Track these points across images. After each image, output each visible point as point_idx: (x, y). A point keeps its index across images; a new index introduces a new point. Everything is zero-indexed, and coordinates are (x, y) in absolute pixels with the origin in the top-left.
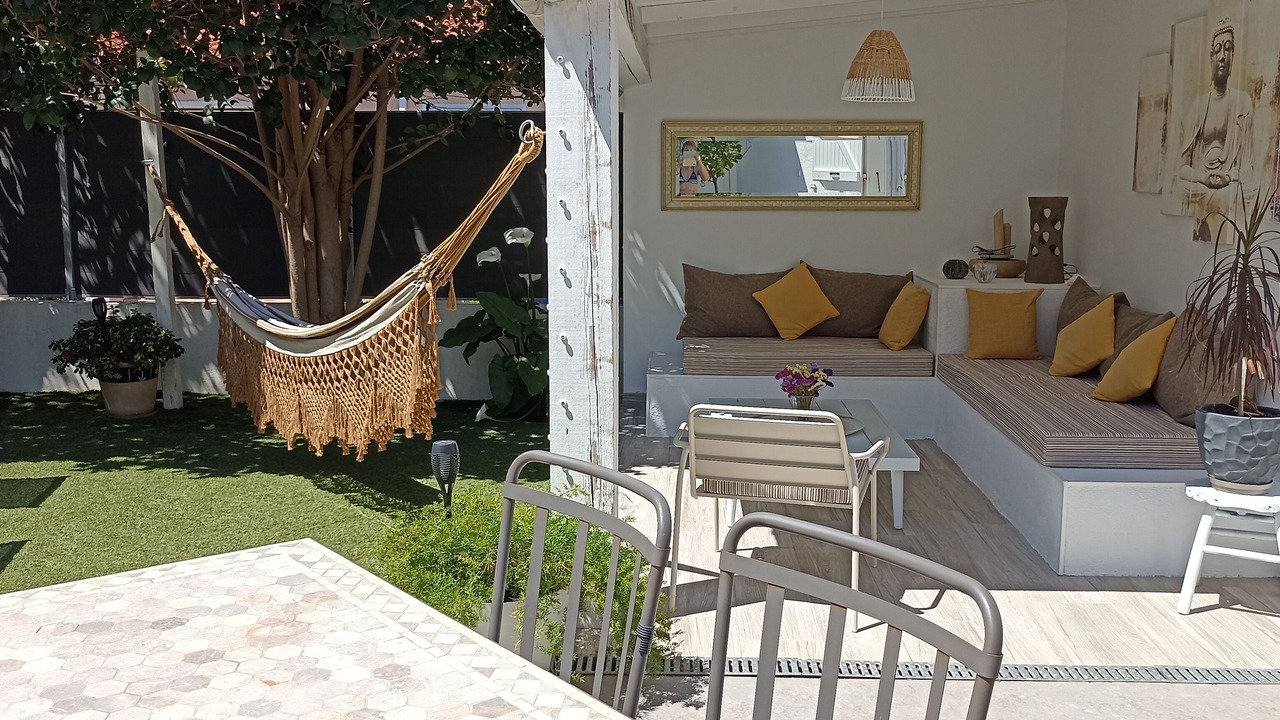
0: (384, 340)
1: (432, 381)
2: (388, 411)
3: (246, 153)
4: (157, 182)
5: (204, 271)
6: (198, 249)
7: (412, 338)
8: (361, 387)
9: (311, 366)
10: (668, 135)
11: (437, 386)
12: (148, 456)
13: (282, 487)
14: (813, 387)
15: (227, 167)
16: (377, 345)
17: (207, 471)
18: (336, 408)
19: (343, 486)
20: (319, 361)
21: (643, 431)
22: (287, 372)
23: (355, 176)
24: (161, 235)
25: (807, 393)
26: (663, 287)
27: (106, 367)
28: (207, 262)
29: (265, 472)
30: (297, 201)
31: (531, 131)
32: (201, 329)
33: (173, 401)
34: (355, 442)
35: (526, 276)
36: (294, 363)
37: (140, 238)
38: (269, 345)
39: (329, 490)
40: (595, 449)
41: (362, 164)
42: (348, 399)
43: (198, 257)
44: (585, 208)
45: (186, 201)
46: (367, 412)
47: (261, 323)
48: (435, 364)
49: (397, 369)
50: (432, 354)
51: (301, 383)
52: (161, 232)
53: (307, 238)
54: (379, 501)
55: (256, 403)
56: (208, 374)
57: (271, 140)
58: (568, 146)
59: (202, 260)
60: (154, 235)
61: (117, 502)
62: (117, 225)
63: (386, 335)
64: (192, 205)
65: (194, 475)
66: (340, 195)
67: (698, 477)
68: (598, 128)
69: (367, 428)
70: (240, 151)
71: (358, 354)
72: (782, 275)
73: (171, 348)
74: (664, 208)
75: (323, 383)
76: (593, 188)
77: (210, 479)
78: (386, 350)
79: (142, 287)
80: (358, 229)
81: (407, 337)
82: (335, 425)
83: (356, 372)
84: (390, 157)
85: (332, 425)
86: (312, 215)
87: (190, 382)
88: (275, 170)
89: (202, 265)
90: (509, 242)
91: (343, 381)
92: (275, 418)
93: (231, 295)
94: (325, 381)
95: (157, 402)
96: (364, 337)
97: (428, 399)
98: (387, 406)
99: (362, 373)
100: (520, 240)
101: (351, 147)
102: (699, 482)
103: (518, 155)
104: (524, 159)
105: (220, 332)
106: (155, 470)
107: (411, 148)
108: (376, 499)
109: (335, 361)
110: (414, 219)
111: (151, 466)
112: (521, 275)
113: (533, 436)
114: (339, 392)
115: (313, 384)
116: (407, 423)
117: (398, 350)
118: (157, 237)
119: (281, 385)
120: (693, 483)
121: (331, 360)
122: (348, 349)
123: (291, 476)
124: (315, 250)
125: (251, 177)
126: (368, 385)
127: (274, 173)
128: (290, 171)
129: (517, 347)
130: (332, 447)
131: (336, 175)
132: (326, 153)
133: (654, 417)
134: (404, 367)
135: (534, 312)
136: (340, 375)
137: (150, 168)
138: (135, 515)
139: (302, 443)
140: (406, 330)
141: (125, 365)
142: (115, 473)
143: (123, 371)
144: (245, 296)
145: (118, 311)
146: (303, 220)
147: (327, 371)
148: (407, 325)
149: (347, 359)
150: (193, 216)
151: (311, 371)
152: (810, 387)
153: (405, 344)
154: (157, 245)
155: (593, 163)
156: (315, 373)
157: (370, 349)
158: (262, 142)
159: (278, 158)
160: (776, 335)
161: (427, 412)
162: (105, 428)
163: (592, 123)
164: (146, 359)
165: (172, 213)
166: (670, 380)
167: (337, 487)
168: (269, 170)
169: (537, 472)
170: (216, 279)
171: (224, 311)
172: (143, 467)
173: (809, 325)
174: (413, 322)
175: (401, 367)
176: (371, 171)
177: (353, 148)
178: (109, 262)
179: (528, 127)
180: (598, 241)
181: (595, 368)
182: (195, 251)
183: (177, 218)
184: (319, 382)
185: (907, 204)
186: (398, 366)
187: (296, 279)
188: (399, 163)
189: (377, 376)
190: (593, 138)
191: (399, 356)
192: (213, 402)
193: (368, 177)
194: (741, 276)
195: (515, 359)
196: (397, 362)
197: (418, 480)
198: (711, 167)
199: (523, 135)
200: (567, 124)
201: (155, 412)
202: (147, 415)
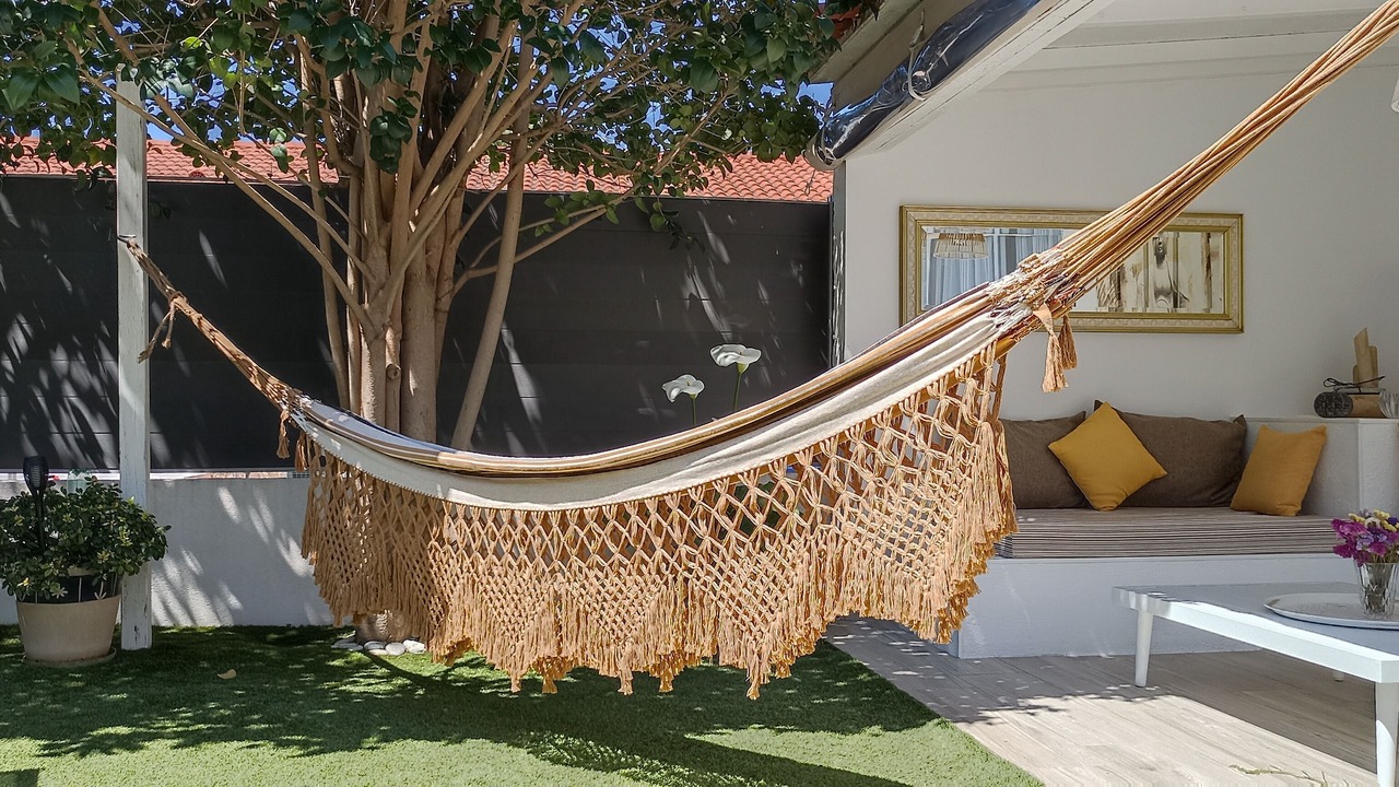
10: (910, 224)
17: (309, 743)
33: (139, 636)
34: (741, 660)
53: (391, 362)
66: (437, 297)
72: (1077, 420)
86: (399, 326)
95: (114, 638)
101: (457, 227)
124: (400, 380)
126: (795, 541)
131: (434, 267)
134: (930, 492)
160: (1086, 505)
165: (187, 309)
173: (1131, 489)
175: (919, 493)
177: (461, 228)
185: (1227, 324)
189: (829, 520)
196: (905, 484)
201: (113, 655)
202: (100, 660)
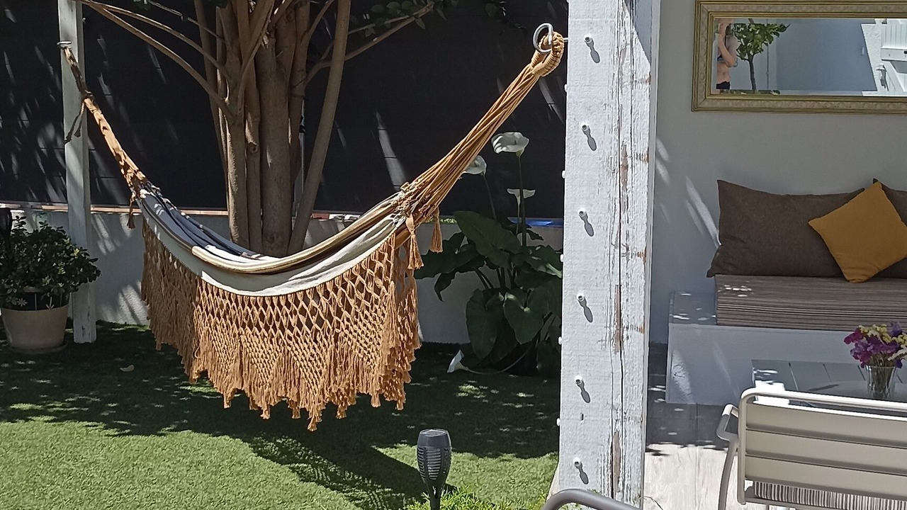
0: (350, 284)
1: (408, 338)
2: (350, 370)
3: (181, 36)
4: (74, 69)
5: (128, 180)
6: (122, 153)
7: (386, 284)
8: (318, 339)
9: (258, 308)
10: (704, 16)
11: (414, 344)
12: (58, 404)
13: (216, 452)
14: (894, 356)
15: (158, 53)
16: (341, 289)
17: (126, 427)
18: (288, 362)
19: (289, 454)
20: (268, 302)
21: (663, 395)
22: (227, 311)
23: (310, 64)
24: (78, 134)
25: (886, 363)
26: (690, 208)
27: (9, 292)
28: (132, 170)
29: (195, 431)
30: (240, 96)
31: (549, 38)
32: (118, 244)
33: (85, 334)
34: (307, 406)
35: (516, 192)
36: (236, 301)
37: (51, 132)
38: (205, 277)
39: (273, 458)
40: (617, 442)
41: (319, 47)
42: (302, 351)
43: (122, 163)
44: (614, 135)
45: (106, 89)
46: (324, 370)
47: (197, 250)
48: (413, 317)
49: (364, 321)
50: (410, 305)
51: (244, 326)
52: (78, 131)
53: (250, 140)
54: (333, 477)
55: (187, 346)
56: (126, 300)
57: (210, 21)
58: (596, 57)
59: (126, 167)
60: (70, 133)
61: (22, 463)
62: (24, 117)
63: (354, 279)
64: (113, 93)
65: (111, 432)
66: (291, 87)
67: (748, 478)
68: (635, 35)
69: (323, 390)
70: (175, 33)
71: (316, 297)
72: (849, 197)
73: (84, 270)
74: (695, 108)
75: (271, 330)
76: (626, 111)
77: (131, 437)
78: (352, 295)
79: (52, 193)
80: (310, 128)
81: (380, 283)
82: (285, 382)
83: (313, 319)
84: (353, 42)
85: (281, 382)
86: (257, 111)
87: (104, 309)
88: (214, 55)
89: (126, 173)
90: (498, 151)
91: (296, 329)
92: (209, 367)
93: (160, 212)
94: (274, 327)
95: (66, 332)
96: (326, 278)
97: (403, 358)
98: (350, 365)
99: (320, 322)
100: (511, 149)
101: (306, 28)
102: (749, 484)
103: (530, 65)
104: (539, 72)
105: (146, 256)
106: (66, 423)
107: (380, 30)
108: (331, 474)
109: (288, 305)
110: (378, 116)
111: (60, 417)
112: (510, 191)
113: (521, 395)
114: (291, 343)
115: (260, 330)
116: (374, 390)
117: (368, 296)
118: (73, 137)
119: (218, 328)
120: (740, 485)
121: (283, 303)
122: (305, 291)
123: (227, 437)
124: (259, 155)
125: (186, 66)
126: (326, 337)
127: (213, 60)
128: (232, 58)
129: (502, 279)
130: (281, 409)
131: (288, 63)
132: (276, 36)
133: (677, 378)
134: (375, 319)
135: (524, 238)
136: (293, 321)
137: (67, 52)
138: (43, 480)
139: (241, 399)
140: (379, 275)
141: (31, 289)
142: (20, 424)
143: (28, 297)
144: (176, 213)
145: (24, 223)
146: (246, 118)
147: (278, 316)
148: (380, 267)
149: (302, 303)
150: (113, 108)
151: (257, 313)
152: (891, 355)
153: (378, 290)
154: (71, 144)
155: (626, 80)
156: (262, 316)
157: (332, 293)
158: (200, 23)
159: (219, 41)
160: (838, 274)
161: (400, 375)
162: (6, 365)
163: (628, 28)
164: (56, 283)
165: (92, 108)
166: (698, 331)
167: (282, 454)
168: (207, 56)
169: (528, 446)
170: (143, 192)
171: (153, 232)
172: (51, 418)
173: (884, 264)
174: (388, 264)
175: (371, 318)
176: (329, 58)
177: (308, 31)
178: (14, 162)
179: (545, 31)
180: (629, 177)
181: (620, 339)
182: (118, 155)
183: (98, 115)
184: (267, 328)
186: (366, 317)
187: (236, 190)
188: (364, 49)
189: (338, 328)
190: (629, 47)
191: (369, 304)
192: (131, 334)
193: (325, 65)
194: (795, 197)
195: (501, 296)
196: (366, 312)
197: (381, 450)
198: (746, 41)
199: (539, 41)
200: (595, 29)
201: (65, 346)
202: (54, 350)
